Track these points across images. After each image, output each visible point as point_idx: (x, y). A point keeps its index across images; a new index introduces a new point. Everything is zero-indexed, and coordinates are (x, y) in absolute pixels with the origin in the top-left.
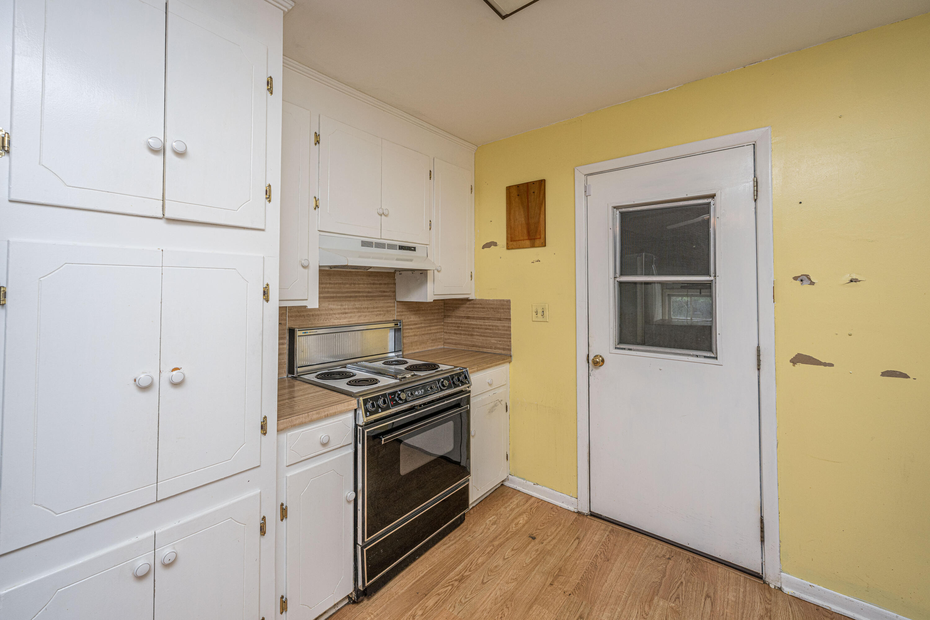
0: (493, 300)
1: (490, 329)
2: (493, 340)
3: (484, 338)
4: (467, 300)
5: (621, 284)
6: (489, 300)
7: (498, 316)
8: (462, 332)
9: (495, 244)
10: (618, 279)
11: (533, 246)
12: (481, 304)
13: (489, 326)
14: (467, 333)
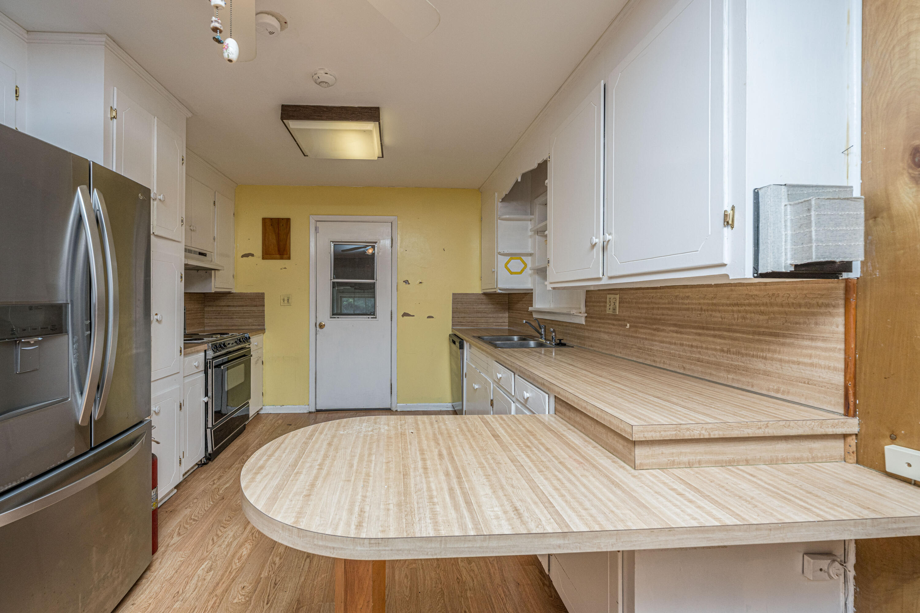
0: (251, 293)
1: (248, 313)
2: (250, 320)
3: (242, 319)
4: (229, 293)
5: (334, 283)
6: (247, 293)
7: (255, 303)
8: (223, 317)
9: (252, 255)
10: (333, 281)
11: (282, 258)
12: (240, 296)
13: (247, 311)
14: (227, 317)
